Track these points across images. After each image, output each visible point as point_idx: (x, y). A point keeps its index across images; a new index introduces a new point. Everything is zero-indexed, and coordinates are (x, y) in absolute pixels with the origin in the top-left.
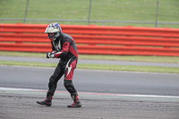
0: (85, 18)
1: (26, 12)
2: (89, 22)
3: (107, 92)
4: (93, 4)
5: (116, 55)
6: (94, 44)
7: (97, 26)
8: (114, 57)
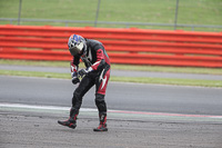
0: (171, 21)
1: (98, 12)
2: (176, 26)
3: (198, 113)
4: (180, 4)
5: (208, 67)
6: (183, 54)
7: (186, 31)
8: (206, 71)
